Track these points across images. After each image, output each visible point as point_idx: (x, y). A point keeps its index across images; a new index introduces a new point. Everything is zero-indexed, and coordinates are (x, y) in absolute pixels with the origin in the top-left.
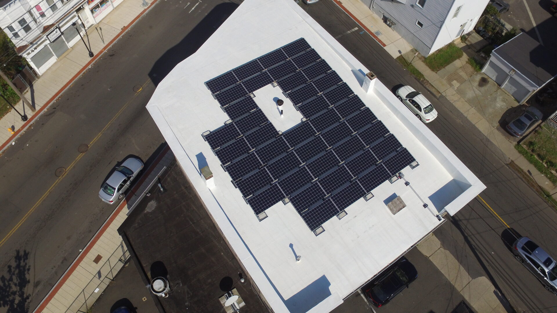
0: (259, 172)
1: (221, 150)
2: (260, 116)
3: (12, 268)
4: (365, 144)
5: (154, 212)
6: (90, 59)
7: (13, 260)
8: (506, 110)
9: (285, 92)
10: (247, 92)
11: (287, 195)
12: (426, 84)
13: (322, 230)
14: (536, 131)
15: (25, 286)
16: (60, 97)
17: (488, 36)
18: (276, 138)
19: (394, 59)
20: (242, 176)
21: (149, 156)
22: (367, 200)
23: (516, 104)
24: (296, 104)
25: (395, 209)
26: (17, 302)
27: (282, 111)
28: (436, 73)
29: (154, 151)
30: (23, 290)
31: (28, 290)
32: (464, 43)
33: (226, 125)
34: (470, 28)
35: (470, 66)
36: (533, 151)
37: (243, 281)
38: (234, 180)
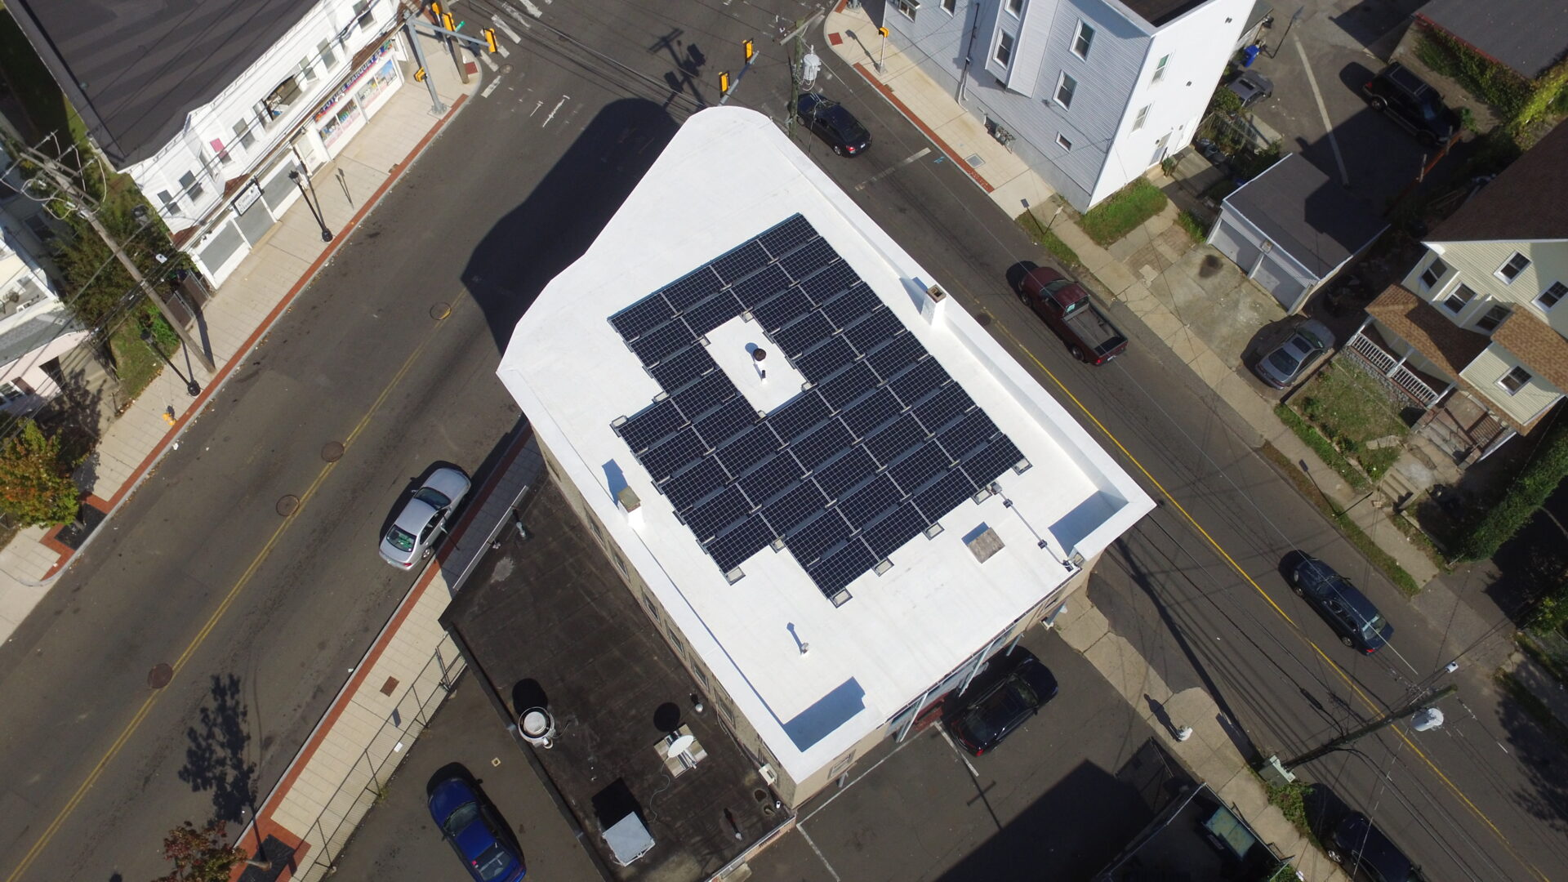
0: (726, 493)
1: (651, 453)
2: (722, 383)
3: (209, 713)
4: (926, 431)
5: (508, 582)
6: (325, 245)
7: (210, 696)
8: (1257, 330)
9: (769, 331)
10: (694, 334)
11: (780, 534)
12: (1083, 275)
13: (847, 596)
14: (1320, 374)
15: (242, 748)
16: (265, 337)
17: (1221, 160)
18: (755, 425)
19: (1011, 219)
20: (693, 501)
21: (481, 462)
22: (930, 538)
23: (1281, 315)
24: (791, 357)
25: (982, 553)
26: (230, 779)
27: (764, 371)
28: (1107, 249)
29: (489, 452)
30: (239, 756)
31: (251, 753)
32: (1169, 177)
33: (655, 403)
34: (1181, 140)
35: (1183, 230)
36: (1312, 417)
37: (700, 709)
38: (679, 510)
